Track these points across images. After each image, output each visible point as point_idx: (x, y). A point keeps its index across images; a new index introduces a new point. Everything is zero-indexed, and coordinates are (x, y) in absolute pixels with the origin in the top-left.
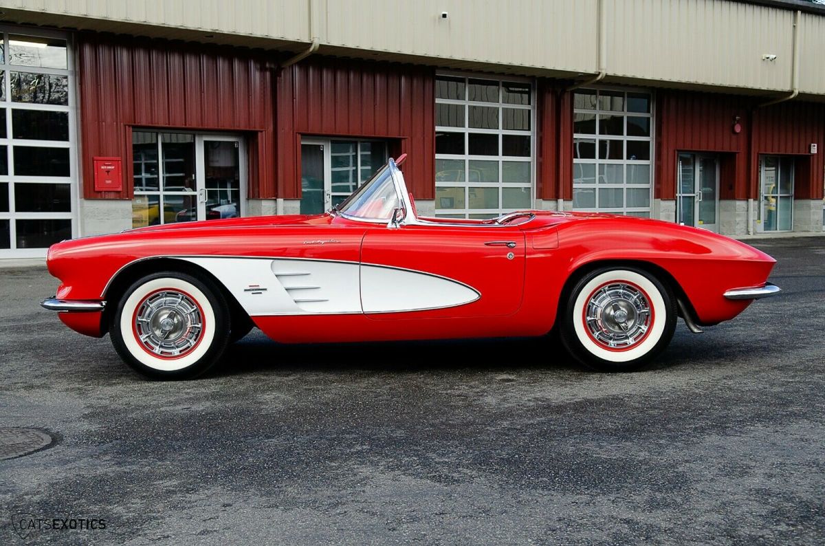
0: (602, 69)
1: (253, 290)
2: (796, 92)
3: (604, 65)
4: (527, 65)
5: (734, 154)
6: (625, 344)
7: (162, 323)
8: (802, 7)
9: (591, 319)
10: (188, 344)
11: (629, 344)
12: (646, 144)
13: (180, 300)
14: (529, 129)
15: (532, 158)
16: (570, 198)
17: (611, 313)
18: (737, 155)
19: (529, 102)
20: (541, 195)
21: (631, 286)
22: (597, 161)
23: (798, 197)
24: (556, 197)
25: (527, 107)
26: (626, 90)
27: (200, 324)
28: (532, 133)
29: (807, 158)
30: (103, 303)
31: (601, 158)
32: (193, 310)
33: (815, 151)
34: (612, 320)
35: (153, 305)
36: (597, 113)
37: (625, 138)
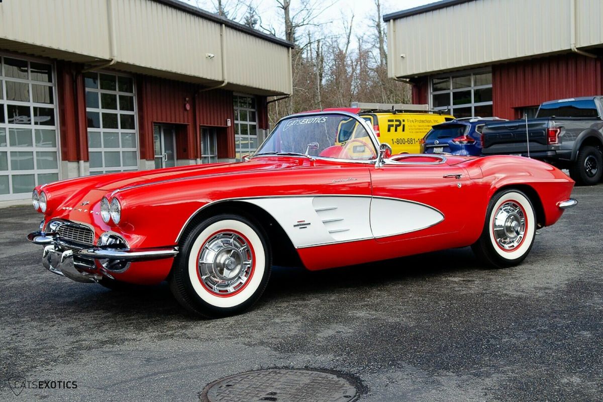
0: (114, 57)
1: (301, 225)
2: (226, 82)
3: (115, 53)
4: (63, 48)
5: (186, 125)
6: (513, 246)
7: (226, 263)
8: (225, 21)
9: (495, 229)
10: (240, 281)
11: (515, 246)
12: (133, 116)
13: (232, 240)
14: (51, 102)
15: (56, 127)
16: (87, 160)
17: (508, 224)
18: (188, 126)
19: (50, 80)
20: (66, 157)
21: (515, 203)
22: (102, 130)
23: (220, 157)
24: (78, 159)
25: (50, 84)
26: (117, 75)
27: (251, 261)
28: (55, 106)
29: (225, 129)
30: (176, 248)
31: (104, 127)
32: (242, 248)
33: (229, 124)
34: (509, 229)
35: (211, 246)
36: (100, 92)
37: (119, 112)
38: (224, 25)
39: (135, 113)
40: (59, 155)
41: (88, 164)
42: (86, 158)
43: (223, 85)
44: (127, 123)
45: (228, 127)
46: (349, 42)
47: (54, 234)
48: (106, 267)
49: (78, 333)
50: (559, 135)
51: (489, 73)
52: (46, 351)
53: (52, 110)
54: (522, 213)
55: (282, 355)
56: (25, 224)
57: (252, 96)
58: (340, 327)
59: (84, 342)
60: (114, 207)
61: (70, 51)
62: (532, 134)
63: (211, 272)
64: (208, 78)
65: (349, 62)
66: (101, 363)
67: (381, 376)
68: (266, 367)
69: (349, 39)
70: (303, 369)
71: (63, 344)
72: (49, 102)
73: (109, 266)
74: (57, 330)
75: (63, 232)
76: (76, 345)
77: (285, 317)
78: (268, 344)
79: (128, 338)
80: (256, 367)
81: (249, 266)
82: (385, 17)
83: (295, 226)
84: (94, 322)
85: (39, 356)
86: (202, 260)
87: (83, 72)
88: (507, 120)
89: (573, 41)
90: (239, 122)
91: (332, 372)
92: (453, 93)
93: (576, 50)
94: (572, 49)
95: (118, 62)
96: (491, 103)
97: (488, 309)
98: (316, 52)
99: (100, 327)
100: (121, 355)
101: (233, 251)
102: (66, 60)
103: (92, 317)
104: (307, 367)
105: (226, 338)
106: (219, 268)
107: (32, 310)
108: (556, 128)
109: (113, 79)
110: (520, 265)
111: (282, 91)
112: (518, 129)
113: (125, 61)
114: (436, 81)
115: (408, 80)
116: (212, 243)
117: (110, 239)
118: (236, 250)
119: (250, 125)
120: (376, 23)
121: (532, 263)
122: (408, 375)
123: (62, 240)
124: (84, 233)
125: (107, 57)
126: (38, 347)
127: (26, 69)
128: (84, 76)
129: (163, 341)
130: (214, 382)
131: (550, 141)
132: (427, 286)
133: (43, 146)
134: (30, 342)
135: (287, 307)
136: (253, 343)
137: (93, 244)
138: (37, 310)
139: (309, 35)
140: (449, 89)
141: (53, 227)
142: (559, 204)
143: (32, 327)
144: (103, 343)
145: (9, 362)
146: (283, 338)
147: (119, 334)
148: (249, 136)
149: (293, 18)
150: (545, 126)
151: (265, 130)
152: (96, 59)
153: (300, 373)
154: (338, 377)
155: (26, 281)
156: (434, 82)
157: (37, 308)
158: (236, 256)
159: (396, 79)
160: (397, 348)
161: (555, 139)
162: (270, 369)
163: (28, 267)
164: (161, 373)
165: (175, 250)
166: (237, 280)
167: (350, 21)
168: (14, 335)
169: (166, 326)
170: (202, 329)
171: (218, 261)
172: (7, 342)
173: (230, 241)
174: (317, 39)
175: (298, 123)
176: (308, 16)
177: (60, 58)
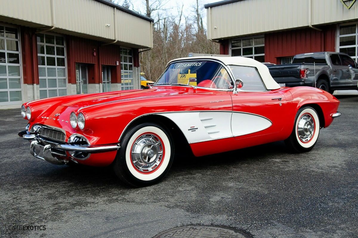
0: (54, 25)
1: (192, 129)
2: (117, 40)
3: (55, 23)
4: (25, 19)
6: (307, 140)
7: (148, 153)
8: (117, 6)
9: (298, 130)
10: (156, 164)
11: (309, 140)
12: (64, 59)
13: (151, 139)
14: (17, 50)
15: (21, 65)
16: (38, 83)
17: (306, 127)
18: (95, 65)
19: (17, 37)
20: (26, 82)
21: (309, 115)
22: (46, 66)
23: (112, 82)
24: (33, 83)
25: (16, 40)
26: (55, 35)
27: (162, 151)
28: (20, 53)
29: (115, 67)
30: (118, 144)
31: (47, 65)
32: (157, 144)
33: (118, 64)
34: (306, 130)
35: (139, 143)
36: (45, 44)
37: (56, 56)
38: (115, 8)
39: (65, 57)
40: (22, 81)
41: (38, 86)
42: (37, 82)
43: (115, 42)
44: (61, 62)
45: (117, 66)
46: (180, 19)
47: (36, 133)
48: (74, 156)
49: (56, 198)
50: (307, 73)
51: (262, 38)
52: (38, 211)
53: (18, 54)
54: (313, 120)
55: (193, 215)
56: (5, 121)
57: (130, 49)
58: (222, 194)
59: (61, 204)
60: (80, 119)
61: (29, 21)
62: (291, 72)
63: (139, 159)
64: (107, 38)
65: (180, 31)
66: (77, 221)
67: (264, 232)
68: (186, 224)
69: (180, 18)
70: (210, 226)
71: (48, 206)
72: (16, 50)
73: (75, 156)
74: (42, 195)
75: (42, 132)
76: (56, 206)
77: (184, 186)
78: (182, 207)
79: (89, 201)
80: (179, 224)
81: (161, 154)
82: (205, 6)
83: (189, 130)
84: (64, 189)
85: (35, 214)
86: (134, 151)
87: (36, 33)
88: (275, 64)
89: (310, 21)
90: (123, 63)
91: (230, 228)
92: (243, 49)
93: (311, 26)
94: (309, 25)
95: (56, 28)
96: (263, 55)
97: (307, 181)
98: (163, 25)
99: (69, 193)
100: (88, 214)
101: (152, 146)
102: (26, 26)
103: (62, 186)
104: (213, 224)
105: (152, 202)
106: (143, 156)
107: (22, 180)
108: (305, 69)
109: (53, 37)
110: (311, 151)
111: (147, 46)
112: (283, 69)
113: (60, 27)
114: (233, 42)
115: (218, 41)
116: (139, 141)
117: (76, 138)
118: (154, 145)
119: (129, 65)
120: (196, 10)
121: (317, 150)
122: (281, 231)
123: (41, 137)
124: (57, 134)
125: (50, 25)
126: (32, 208)
127: (3, 31)
128: (37, 35)
129: (112, 204)
130: (155, 236)
131: (301, 76)
132: (262, 165)
133: (13, 75)
134: (26, 204)
135: (183, 179)
136: (171, 206)
137: (65, 141)
138: (26, 180)
139: (158, 15)
140: (241, 46)
141: (35, 129)
142: (332, 115)
143: (25, 192)
144: (74, 205)
145: (15, 219)
146: (190, 202)
147: (82, 198)
148: (128, 71)
149: (151, 6)
150: (299, 68)
151: (138, 67)
152: (44, 26)
153: (209, 229)
154: (236, 232)
155: (14, 159)
156: (232, 42)
157: (26, 179)
158: (154, 149)
159: (212, 40)
160: (265, 210)
161: (304, 75)
162: (188, 225)
163: (13, 150)
164: (118, 229)
165: (118, 146)
166: (154, 163)
167: (181, 8)
168: (14, 198)
169: (111, 192)
170: (134, 194)
171: (143, 152)
172: (11, 204)
173: (150, 139)
174: (164, 18)
175: (182, 65)
176: (159, 5)
177: (22, 25)
